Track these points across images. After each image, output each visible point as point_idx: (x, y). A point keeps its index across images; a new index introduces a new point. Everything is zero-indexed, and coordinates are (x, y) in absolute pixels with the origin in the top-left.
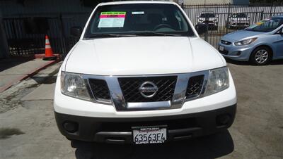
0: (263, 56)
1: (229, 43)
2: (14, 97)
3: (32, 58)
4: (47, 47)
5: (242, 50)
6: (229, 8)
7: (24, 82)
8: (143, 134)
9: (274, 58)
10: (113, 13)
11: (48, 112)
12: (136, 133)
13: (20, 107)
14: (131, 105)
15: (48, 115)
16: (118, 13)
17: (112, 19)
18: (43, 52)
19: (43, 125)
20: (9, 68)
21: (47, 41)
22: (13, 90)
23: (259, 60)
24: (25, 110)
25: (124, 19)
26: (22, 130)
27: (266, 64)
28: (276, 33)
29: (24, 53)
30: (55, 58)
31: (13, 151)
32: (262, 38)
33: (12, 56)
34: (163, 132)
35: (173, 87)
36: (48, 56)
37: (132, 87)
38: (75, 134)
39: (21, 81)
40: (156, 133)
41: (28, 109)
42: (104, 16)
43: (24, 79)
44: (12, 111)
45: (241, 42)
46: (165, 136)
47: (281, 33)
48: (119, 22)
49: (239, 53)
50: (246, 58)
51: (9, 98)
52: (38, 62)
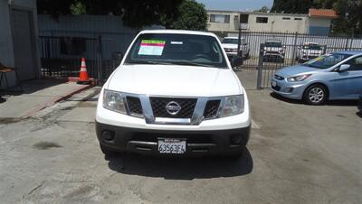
0: (317, 95)
1: (282, 79)
2: (49, 117)
3: (65, 81)
4: (83, 70)
5: (294, 86)
6: (296, 37)
7: (58, 104)
8: (166, 144)
9: (330, 98)
10: (153, 42)
11: (84, 132)
12: (161, 143)
13: (56, 126)
14: (158, 119)
15: (83, 134)
16: (158, 42)
17: (152, 47)
18: (78, 75)
19: (80, 142)
20: (40, 89)
21: (83, 64)
22: (47, 111)
23: (313, 99)
24: (60, 128)
25: (162, 48)
26: (60, 144)
27: (321, 104)
28: (333, 71)
29: (56, 75)
30: (90, 83)
31: (54, 159)
32: (317, 75)
33: (44, 78)
34: (183, 144)
35: (194, 107)
36: (82, 80)
37: (160, 105)
38: (111, 142)
39: (56, 102)
40: (177, 144)
41: (64, 127)
42: (145, 44)
43: (58, 101)
44: (48, 129)
45: (295, 78)
46: (184, 148)
47: (338, 71)
48: (158, 51)
49: (292, 89)
50: (298, 96)
51: (44, 118)
52: (71, 86)
